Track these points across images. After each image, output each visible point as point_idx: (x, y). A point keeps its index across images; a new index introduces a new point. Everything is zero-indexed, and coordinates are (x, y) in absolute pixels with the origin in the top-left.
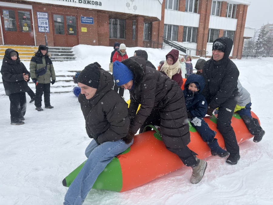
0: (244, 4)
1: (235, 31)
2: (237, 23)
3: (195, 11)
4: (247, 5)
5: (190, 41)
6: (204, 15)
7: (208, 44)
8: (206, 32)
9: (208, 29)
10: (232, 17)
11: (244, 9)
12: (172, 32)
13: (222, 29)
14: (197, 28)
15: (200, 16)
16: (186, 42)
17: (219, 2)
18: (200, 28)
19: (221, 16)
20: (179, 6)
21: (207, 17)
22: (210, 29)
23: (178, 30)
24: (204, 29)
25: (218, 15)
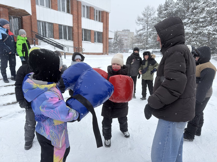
0: (106, 11)
1: (102, 33)
2: (103, 26)
3: (68, 12)
4: (108, 12)
5: (67, 39)
6: (76, 16)
7: (83, 42)
8: (80, 31)
9: (81, 29)
10: (99, 21)
11: (107, 15)
12: (47, 29)
13: (92, 30)
14: (72, 28)
15: (73, 16)
16: (63, 40)
17: (87, 7)
18: (74, 27)
19: (90, 19)
20: (52, 4)
21: (79, 18)
22: (83, 29)
23: (53, 27)
24: (78, 29)
25: (88, 17)
